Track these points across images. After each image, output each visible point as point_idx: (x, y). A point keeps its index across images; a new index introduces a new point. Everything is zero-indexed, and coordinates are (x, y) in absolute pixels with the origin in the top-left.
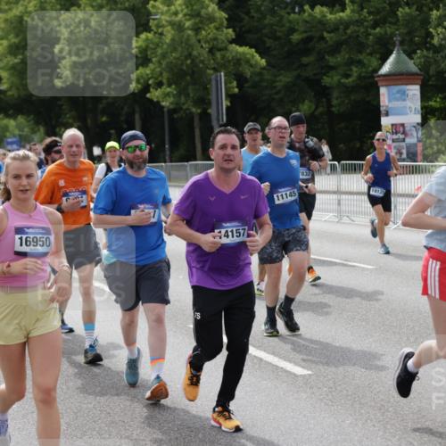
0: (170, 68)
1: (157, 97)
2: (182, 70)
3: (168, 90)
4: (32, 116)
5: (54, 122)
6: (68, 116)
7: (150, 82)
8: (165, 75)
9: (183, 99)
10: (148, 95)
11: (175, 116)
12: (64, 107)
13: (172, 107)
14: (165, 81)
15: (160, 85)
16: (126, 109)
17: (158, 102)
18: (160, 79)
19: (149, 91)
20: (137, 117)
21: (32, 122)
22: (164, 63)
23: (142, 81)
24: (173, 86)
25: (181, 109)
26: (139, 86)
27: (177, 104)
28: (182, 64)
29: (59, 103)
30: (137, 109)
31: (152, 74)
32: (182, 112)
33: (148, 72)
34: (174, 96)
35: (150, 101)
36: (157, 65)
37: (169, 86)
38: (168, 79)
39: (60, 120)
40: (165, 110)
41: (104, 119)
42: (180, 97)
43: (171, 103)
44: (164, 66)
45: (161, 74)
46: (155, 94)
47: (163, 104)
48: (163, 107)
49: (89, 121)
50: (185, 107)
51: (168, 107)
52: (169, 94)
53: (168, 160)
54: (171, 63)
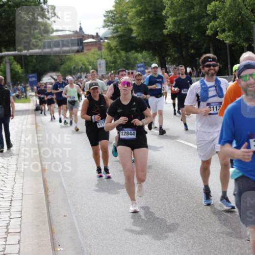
0: (229, 21)
1: (223, 38)
2: (236, 22)
3: (229, 34)
4: (151, 51)
5: (163, 54)
6: (172, 50)
7: (218, 30)
8: (227, 25)
9: (237, 39)
10: (217, 37)
11: (233, 48)
12: (169, 45)
13: (231, 43)
14: (226, 29)
15: (224, 31)
16: (205, 46)
17: (223, 41)
18: (223, 27)
19: (218, 35)
21: (151, 54)
22: (226, 18)
23: (213, 29)
24: (231, 32)
25: (236, 44)
26: (212, 32)
27: (233, 42)
28: (236, 19)
29: (166, 43)
30: (211, 45)
31: (219, 25)
32: (237, 46)
33: (217, 23)
34: (232, 37)
35: (218, 40)
36: (222, 20)
37: (229, 31)
38: (229, 28)
39: (167, 53)
41: (192, 51)
42: (235, 37)
43: (231, 41)
44: (226, 20)
45: (224, 25)
46: (221, 37)
47: (225, 42)
48: (226, 44)
49: (184, 53)
50: (238, 43)
51: (229, 43)
52: (229, 36)
53: (230, 74)
54: (230, 18)
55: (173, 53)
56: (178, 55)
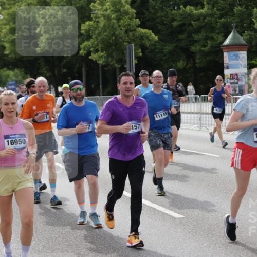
0: (103, 41)
1: (96, 58)
2: (110, 42)
3: (102, 54)
4: (23, 69)
5: (35, 72)
6: (44, 69)
7: (91, 49)
8: (100, 45)
9: (110, 59)
10: (90, 57)
11: (106, 69)
12: (42, 64)
13: (104, 64)
14: (100, 49)
15: (97, 51)
16: (77, 65)
17: (96, 61)
18: (97, 48)
19: (91, 55)
20: (84, 70)
21: (23, 73)
22: (99, 38)
23: (86, 49)
24: (105, 52)
25: (109, 65)
26: (85, 52)
27: (106, 62)
28: (110, 39)
29: (39, 61)
30: (84, 65)
31: (92, 44)
32: (109, 67)
33: (90, 44)
34: (105, 57)
35: (91, 60)
36: (95, 40)
37: (102, 51)
38: (102, 48)
39: (39, 71)
40: (100, 65)
41: (65, 71)
42: (108, 58)
43: (103, 62)
44: (99, 40)
45: (97, 45)
46: (93, 57)
47: (98, 62)
48: (99, 64)
49: (56, 72)
50: (111, 64)
51: (101, 64)
52: (102, 57)
53: (101, 95)
54: (104, 38)
55: (45, 72)
56: (50, 73)
